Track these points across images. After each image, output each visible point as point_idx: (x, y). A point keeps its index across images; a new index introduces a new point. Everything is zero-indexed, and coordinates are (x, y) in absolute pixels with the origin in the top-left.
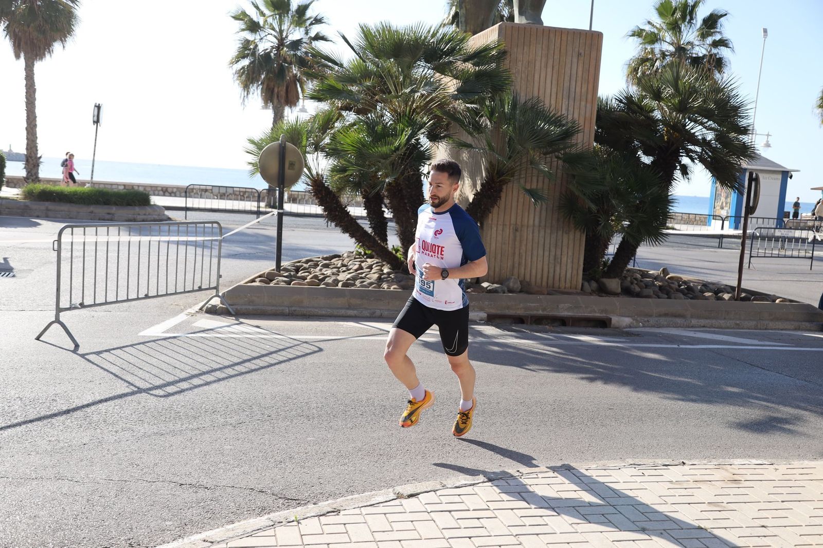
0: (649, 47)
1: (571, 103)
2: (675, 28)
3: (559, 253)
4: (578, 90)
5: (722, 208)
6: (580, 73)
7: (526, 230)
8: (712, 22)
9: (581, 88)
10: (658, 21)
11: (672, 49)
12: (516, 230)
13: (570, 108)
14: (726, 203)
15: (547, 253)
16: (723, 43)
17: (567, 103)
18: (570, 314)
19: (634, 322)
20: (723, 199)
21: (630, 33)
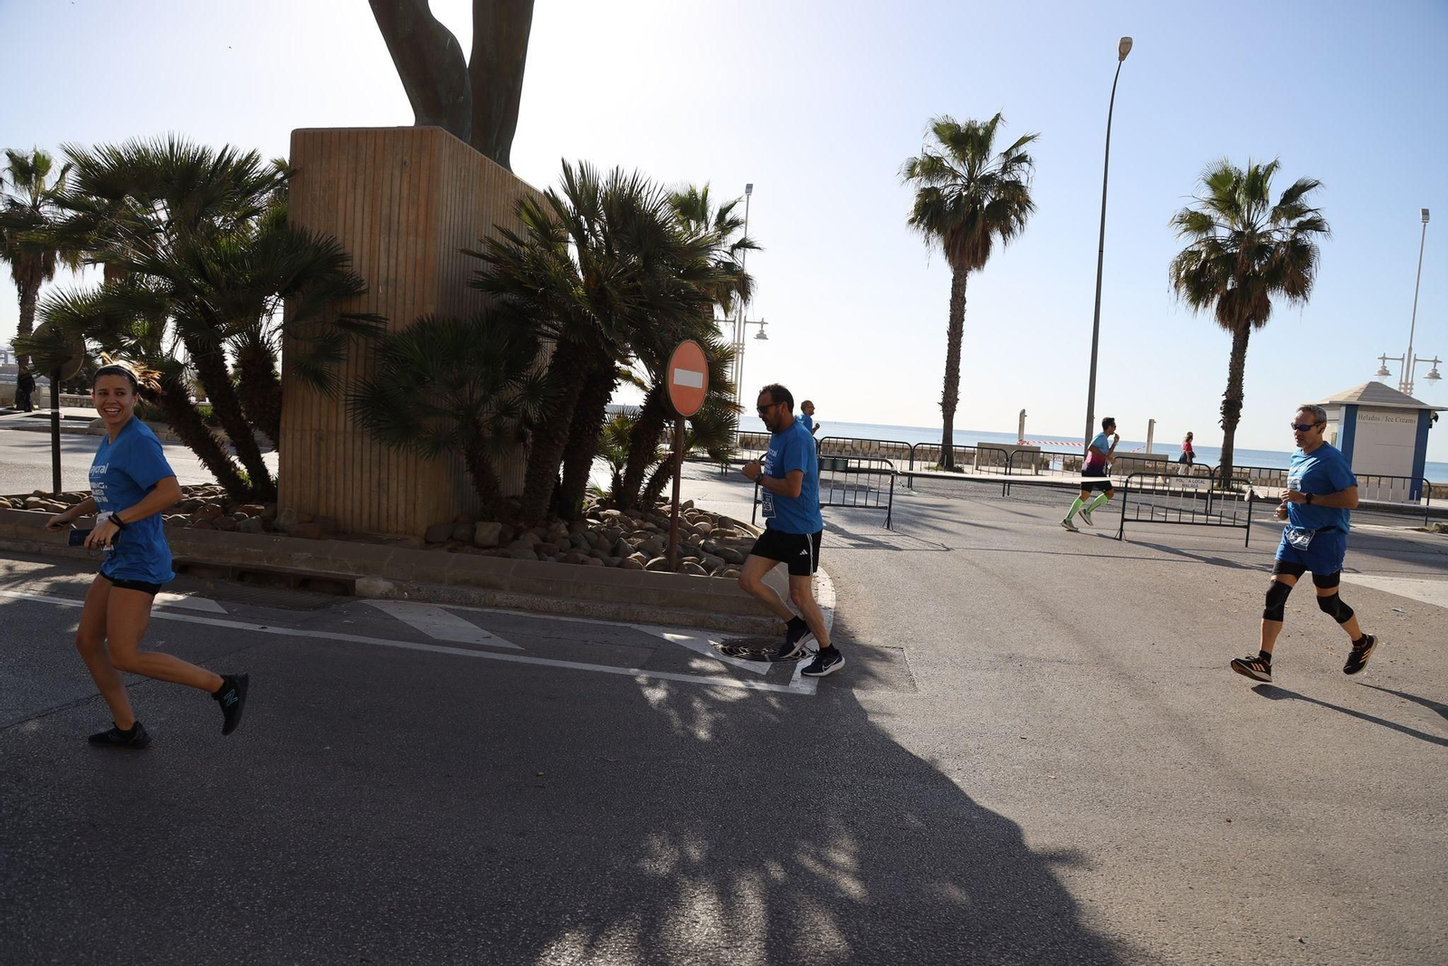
0: (1200, 236)
1: (394, 239)
2: (1231, 206)
3: (384, 475)
4: (403, 218)
6: (405, 192)
7: (334, 439)
9: (408, 216)
12: (321, 439)
13: (391, 248)
15: (366, 476)
16: (1316, 225)
17: (387, 239)
18: (309, 569)
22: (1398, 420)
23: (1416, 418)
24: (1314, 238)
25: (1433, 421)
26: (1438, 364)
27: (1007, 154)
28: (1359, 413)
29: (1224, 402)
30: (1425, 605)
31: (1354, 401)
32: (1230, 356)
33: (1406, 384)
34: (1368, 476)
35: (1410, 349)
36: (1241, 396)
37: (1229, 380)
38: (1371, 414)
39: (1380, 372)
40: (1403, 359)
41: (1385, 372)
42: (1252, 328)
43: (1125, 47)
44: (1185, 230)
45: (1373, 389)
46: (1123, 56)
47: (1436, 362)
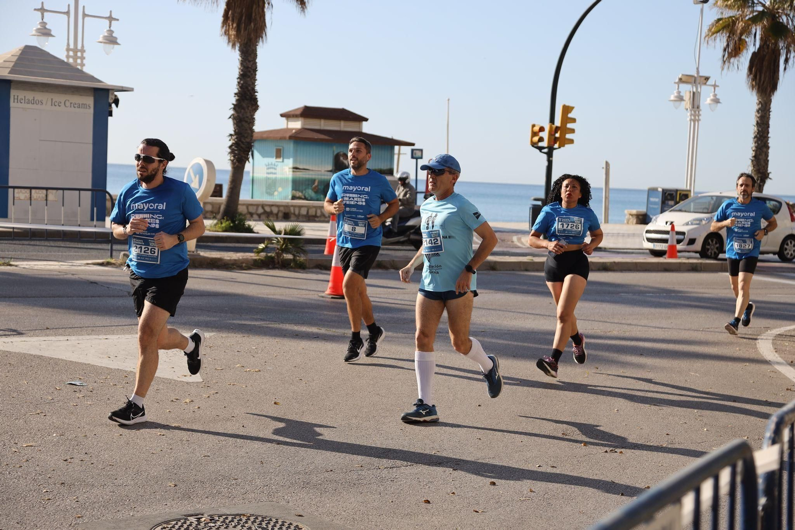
22: (68, 104)
23: (90, 101)
25: (113, 105)
26: (113, 22)
28: (13, 93)
30: (110, 371)
31: (5, 74)
33: (75, 51)
34: (31, 188)
38: (30, 95)
39: (38, 30)
40: (68, 13)
41: (45, 32)
45: (31, 56)
47: (111, 19)
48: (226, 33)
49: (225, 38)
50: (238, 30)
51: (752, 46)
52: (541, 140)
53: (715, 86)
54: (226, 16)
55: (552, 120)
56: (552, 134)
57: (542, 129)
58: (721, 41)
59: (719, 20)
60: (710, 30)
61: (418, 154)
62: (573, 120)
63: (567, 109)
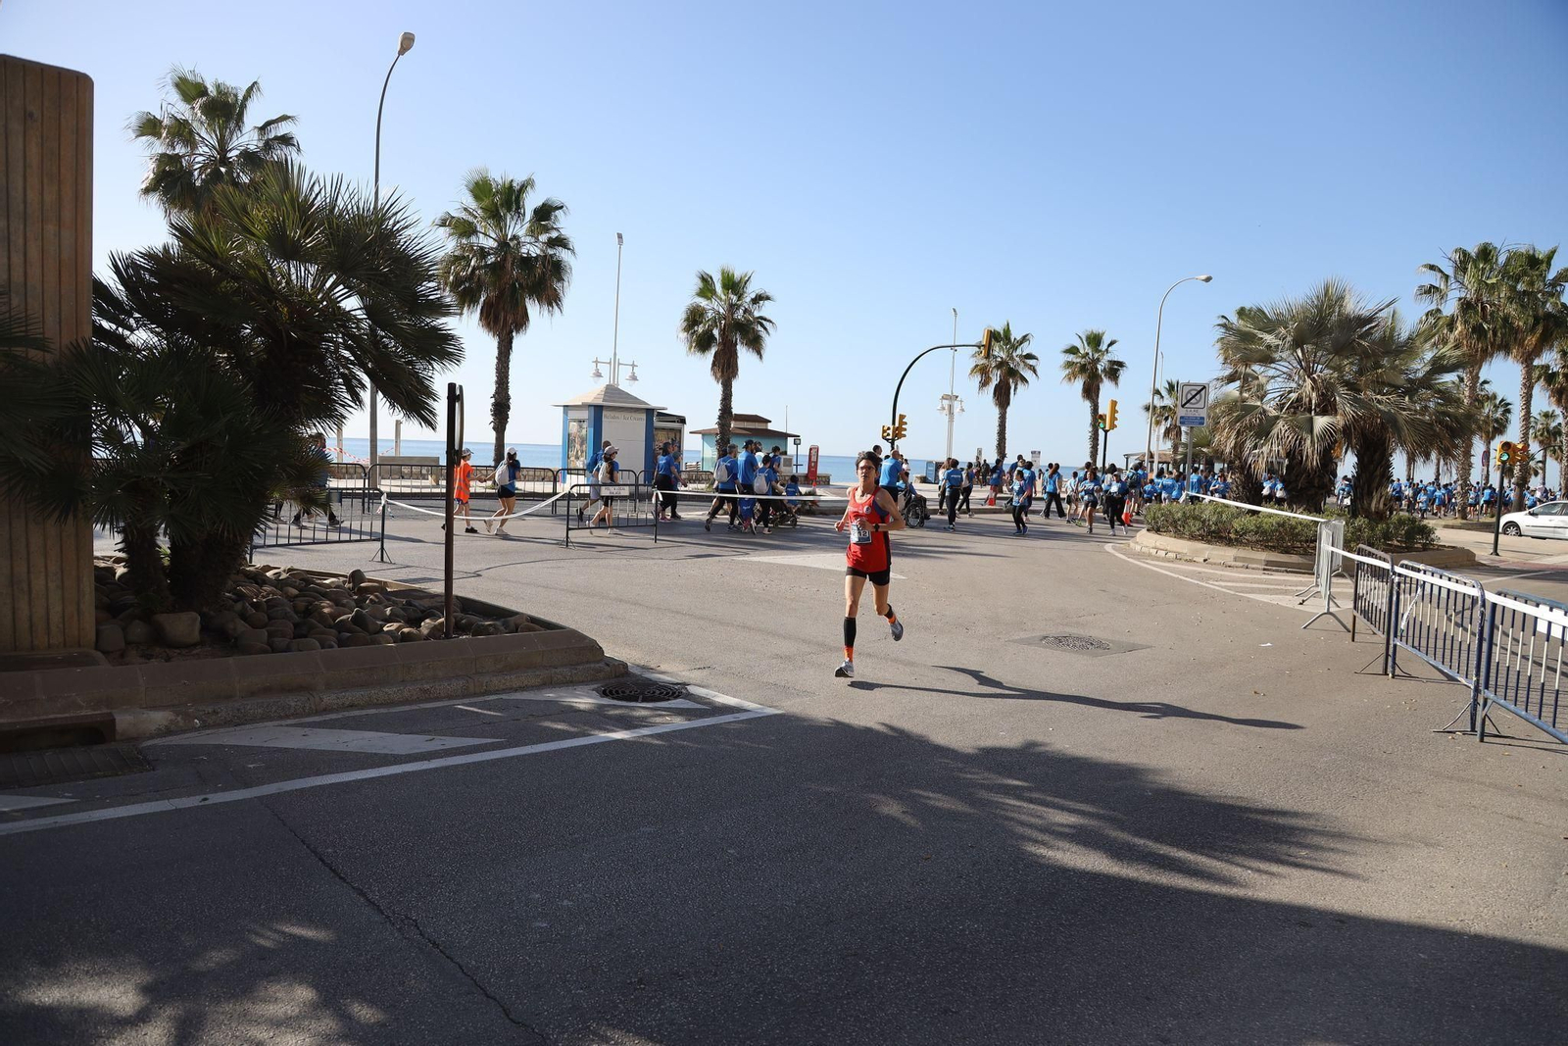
0: (464, 241)
2: (495, 215)
5: (577, 458)
8: (545, 213)
10: (471, 203)
11: (494, 244)
14: (582, 452)
16: (561, 242)
19: (179, 719)
20: (578, 446)
21: (438, 222)
22: (632, 417)
23: (644, 416)
24: (563, 254)
26: (634, 369)
27: (263, 129)
28: (604, 413)
29: (493, 405)
31: (600, 402)
32: (496, 361)
35: (615, 354)
36: (508, 398)
37: (497, 382)
38: (612, 414)
39: (595, 374)
40: (610, 363)
41: (599, 375)
42: (514, 334)
43: (407, 42)
44: (450, 235)
45: (612, 391)
46: (403, 50)
47: (633, 366)
48: (715, 374)
49: (713, 377)
50: (723, 372)
51: (995, 381)
52: (888, 435)
53: (961, 401)
54: (714, 364)
55: (894, 423)
56: (893, 432)
57: (889, 429)
58: (977, 378)
59: (977, 366)
60: (972, 371)
61: (798, 442)
62: (906, 423)
63: (902, 417)
